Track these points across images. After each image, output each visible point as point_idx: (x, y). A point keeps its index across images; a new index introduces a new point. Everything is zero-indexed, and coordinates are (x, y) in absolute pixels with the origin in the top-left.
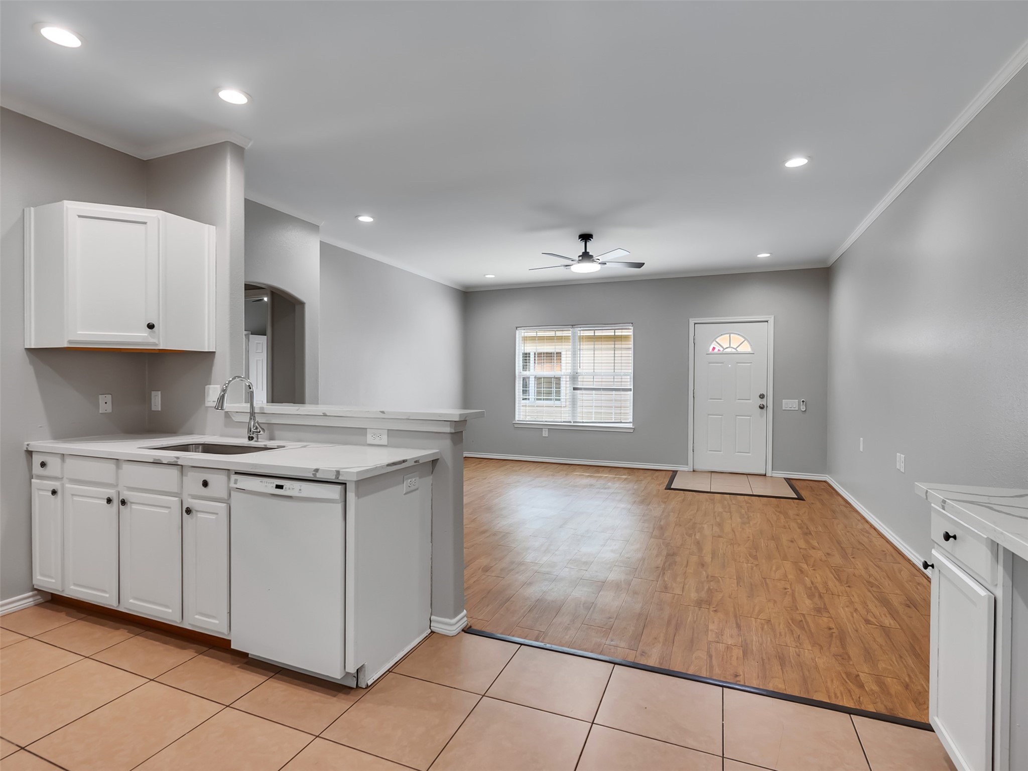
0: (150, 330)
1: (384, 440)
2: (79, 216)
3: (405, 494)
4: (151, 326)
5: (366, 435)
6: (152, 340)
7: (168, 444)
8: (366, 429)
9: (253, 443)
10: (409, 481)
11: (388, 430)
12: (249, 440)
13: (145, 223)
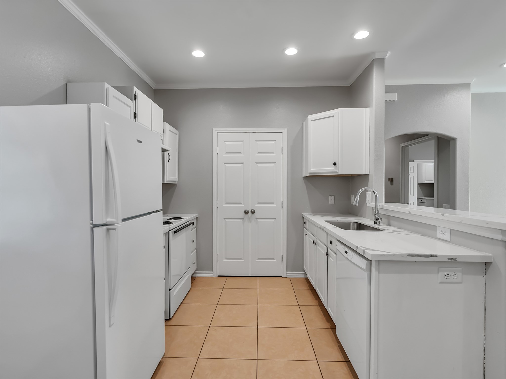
0: (335, 166)
1: (448, 237)
2: (312, 121)
3: (440, 283)
4: (335, 164)
5: (435, 230)
6: (336, 171)
7: (340, 221)
8: (436, 226)
9: (376, 226)
10: (446, 273)
11: (451, 229)
12: (374, 223)
13: (333, 116)
